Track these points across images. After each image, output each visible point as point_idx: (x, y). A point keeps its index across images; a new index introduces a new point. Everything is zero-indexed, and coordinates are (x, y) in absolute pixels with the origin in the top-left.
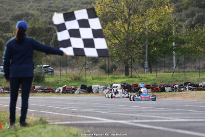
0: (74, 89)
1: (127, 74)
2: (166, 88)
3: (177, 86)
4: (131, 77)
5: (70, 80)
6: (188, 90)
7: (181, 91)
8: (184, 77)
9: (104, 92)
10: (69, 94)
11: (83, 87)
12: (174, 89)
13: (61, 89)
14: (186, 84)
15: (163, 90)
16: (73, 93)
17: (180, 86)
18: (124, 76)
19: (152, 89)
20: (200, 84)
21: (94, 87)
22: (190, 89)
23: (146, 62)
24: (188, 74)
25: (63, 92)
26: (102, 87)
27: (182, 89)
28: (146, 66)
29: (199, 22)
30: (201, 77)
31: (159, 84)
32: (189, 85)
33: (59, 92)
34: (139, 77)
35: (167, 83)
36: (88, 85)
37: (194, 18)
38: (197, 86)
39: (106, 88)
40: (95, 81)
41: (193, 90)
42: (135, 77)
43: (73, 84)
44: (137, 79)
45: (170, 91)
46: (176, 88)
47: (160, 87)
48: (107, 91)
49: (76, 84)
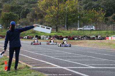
0: (32, 37)
1: (57, 31)
2: (75, 38)
3: (80, 37)
4: (59, 32)
5: (31, 33)
6: (85, 39)
7: (82, 40)
8: (83, 33)
9: (46, 39)
10: (30, 40)
11: (37, 36)
12: (78, 39)
13: (26, 37)
14: (84, 36)
15: (74, 39)
16: (32, 39)
17: (81, 37)
18: (55, 31)
19: (69, 38)
20: (91, 37)
21: (42, 36)
22: (86, 39)
23: (66, 25)
24: (85, 31)
25: (27, 39)
26: (45, 37)
27: (82, 39)
28: (66, 27)
29: (89, 6)
30: (91, 33)
31: (72, 36)
32: (86, 37)
33: (25, 38)
34: (63, 32)
35: (76, 36)
36: (39, 36)
37: (87, 4)
38: (90, 37)
39: (47, 37)
40: (42, 33)
41: (87, 39)
42: (61, 32)
43: (32, 35)
44: (61, 33)
45: (77, 40)
46: (80, 38)
47: (72, 37)
48: (48, 38)
49: (33, 35)
